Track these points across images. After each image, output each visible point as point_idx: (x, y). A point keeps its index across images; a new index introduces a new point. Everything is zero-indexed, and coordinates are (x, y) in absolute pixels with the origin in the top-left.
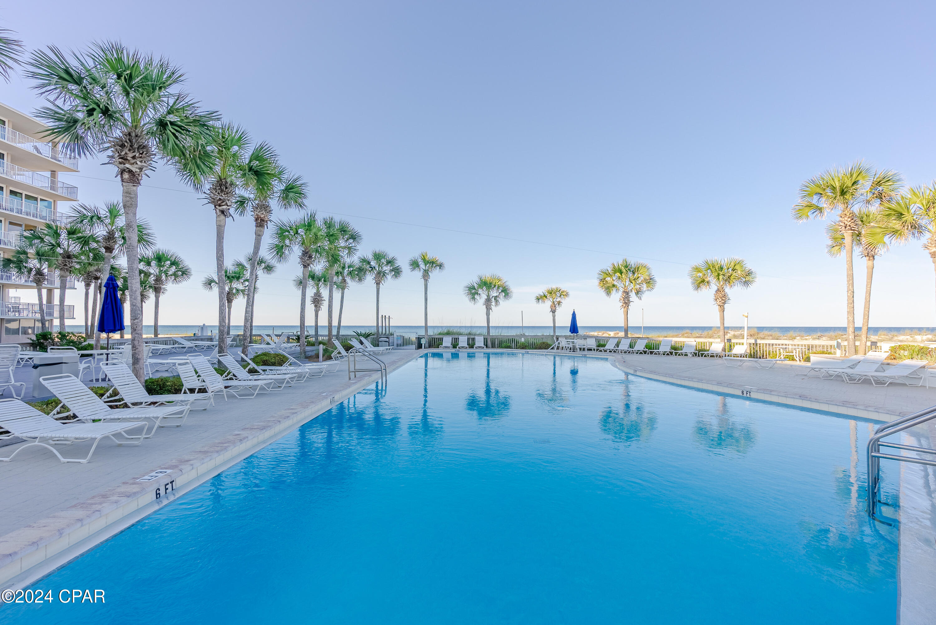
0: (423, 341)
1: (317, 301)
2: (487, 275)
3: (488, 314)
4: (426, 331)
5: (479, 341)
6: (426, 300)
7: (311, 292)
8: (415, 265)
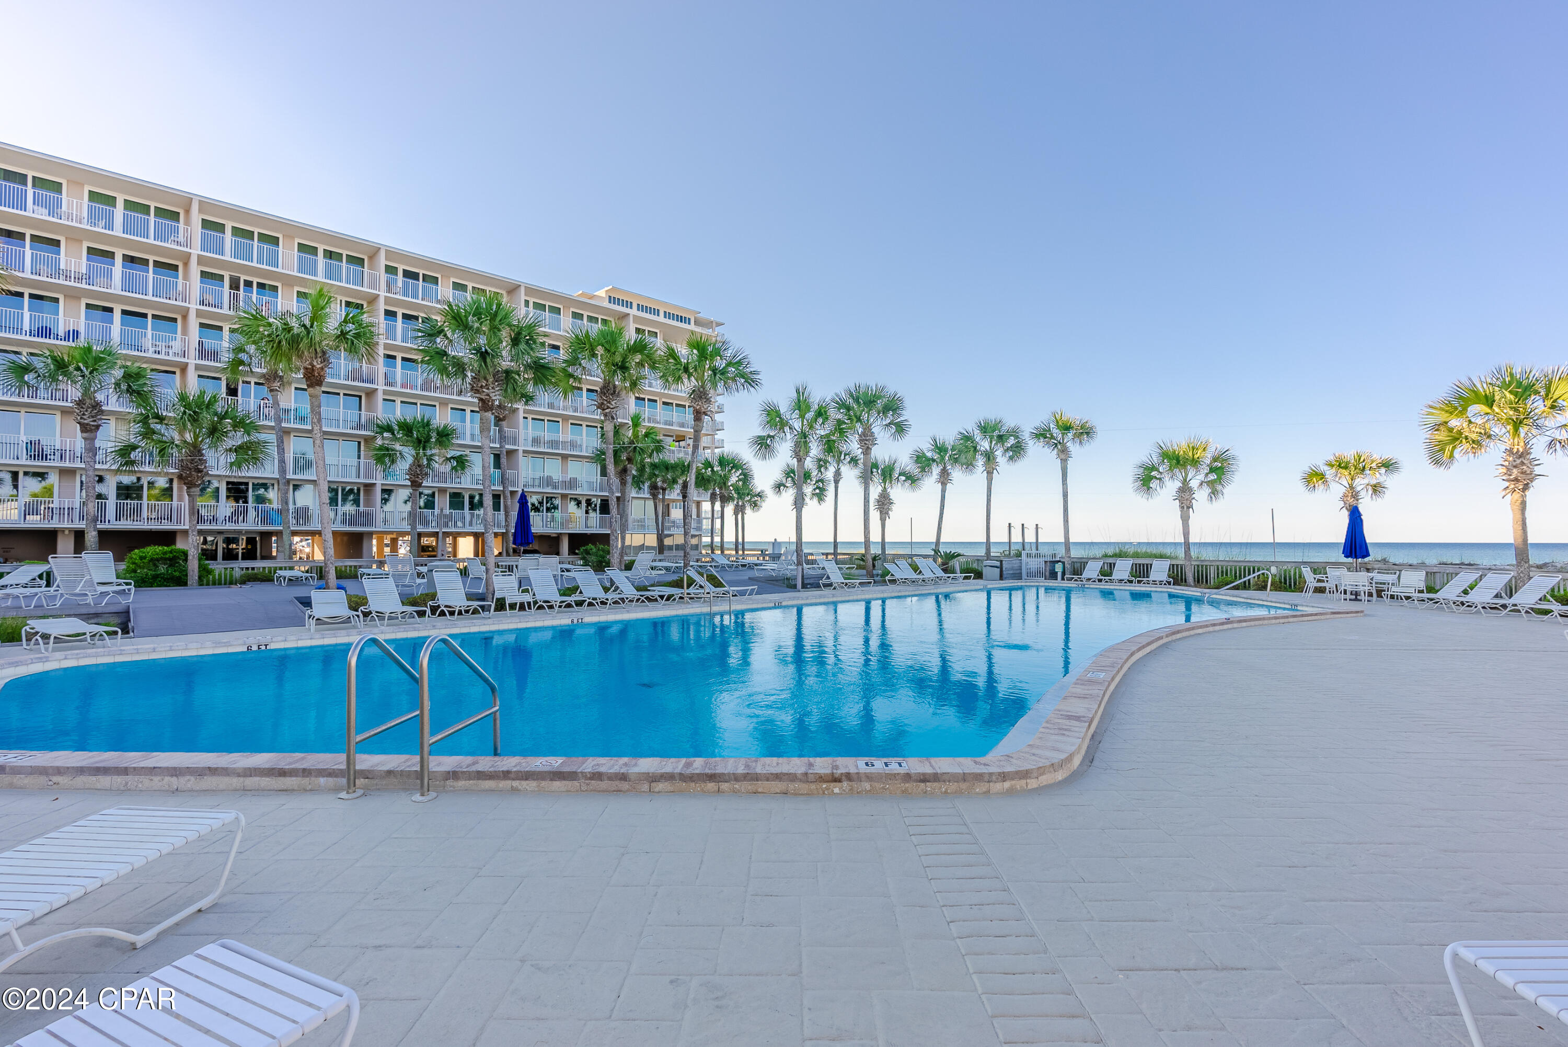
0: (1059, 568)
1: (884, 504)
2: (1179, 442)
3: (1185, 519)
4: (1068, 550)
5: (1160, 571)
6: (1065, 495)
7: (875, 491)
8: (1042, 434)
